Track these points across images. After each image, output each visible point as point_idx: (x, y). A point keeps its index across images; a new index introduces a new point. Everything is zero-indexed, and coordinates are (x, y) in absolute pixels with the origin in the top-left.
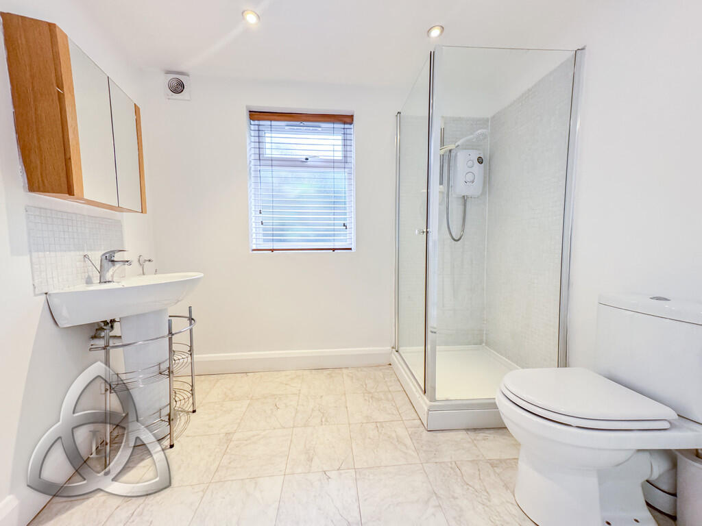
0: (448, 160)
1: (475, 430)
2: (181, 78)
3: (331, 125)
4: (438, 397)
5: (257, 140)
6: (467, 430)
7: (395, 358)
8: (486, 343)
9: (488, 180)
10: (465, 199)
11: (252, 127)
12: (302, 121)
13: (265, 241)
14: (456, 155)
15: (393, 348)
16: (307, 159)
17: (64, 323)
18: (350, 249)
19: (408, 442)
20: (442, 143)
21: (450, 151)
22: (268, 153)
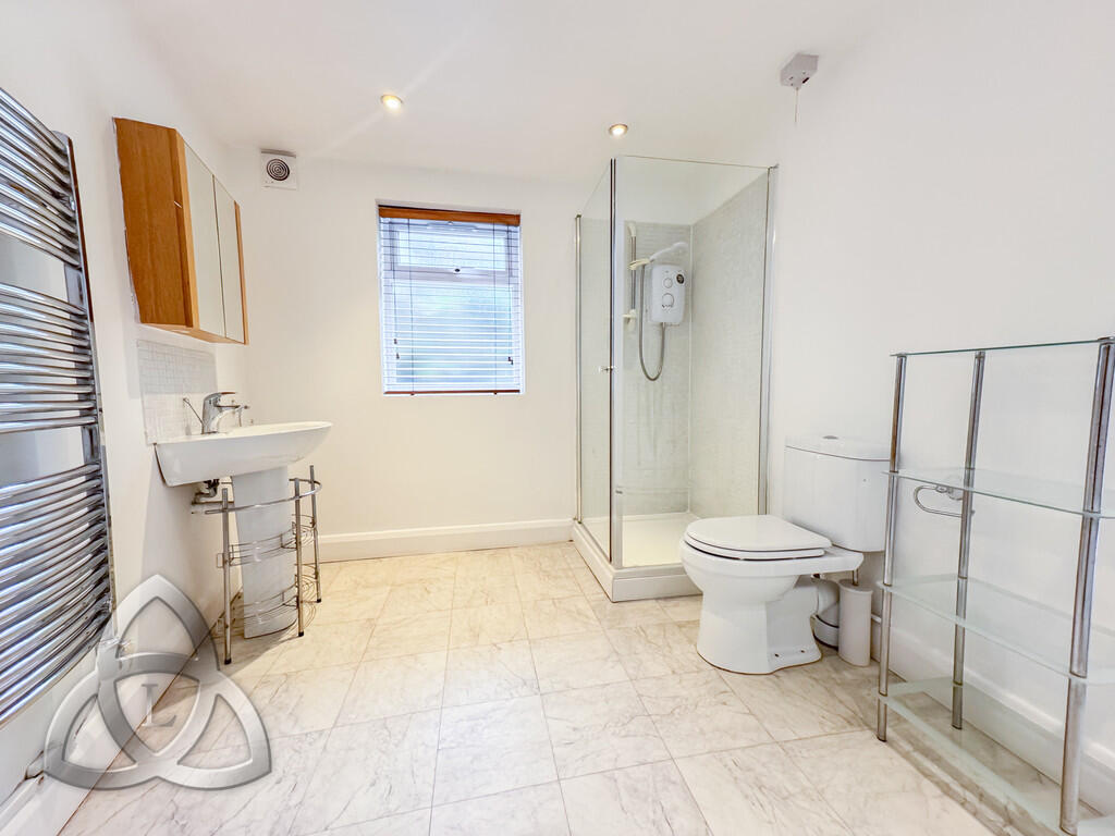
0: (639, 279)
1: (666, 598)
2: (286, 159)
3: (490, 226)
4: (624, 564)
5: (388, 243)
6: (657, 599)
7: (578, 531)
8: (691, 510)
9: (690, 304)
10: (663, 327)
11: (382, 225)
12: (451, 220)
13: (399, 380)
14: (651, 271)
15: (575, 519)
16: (458, 270)
17: (173, 481)
18: (518, 391)
19: (590, 613)
20: (634, 256)
21: (644, 266)
22: (404, 260)
